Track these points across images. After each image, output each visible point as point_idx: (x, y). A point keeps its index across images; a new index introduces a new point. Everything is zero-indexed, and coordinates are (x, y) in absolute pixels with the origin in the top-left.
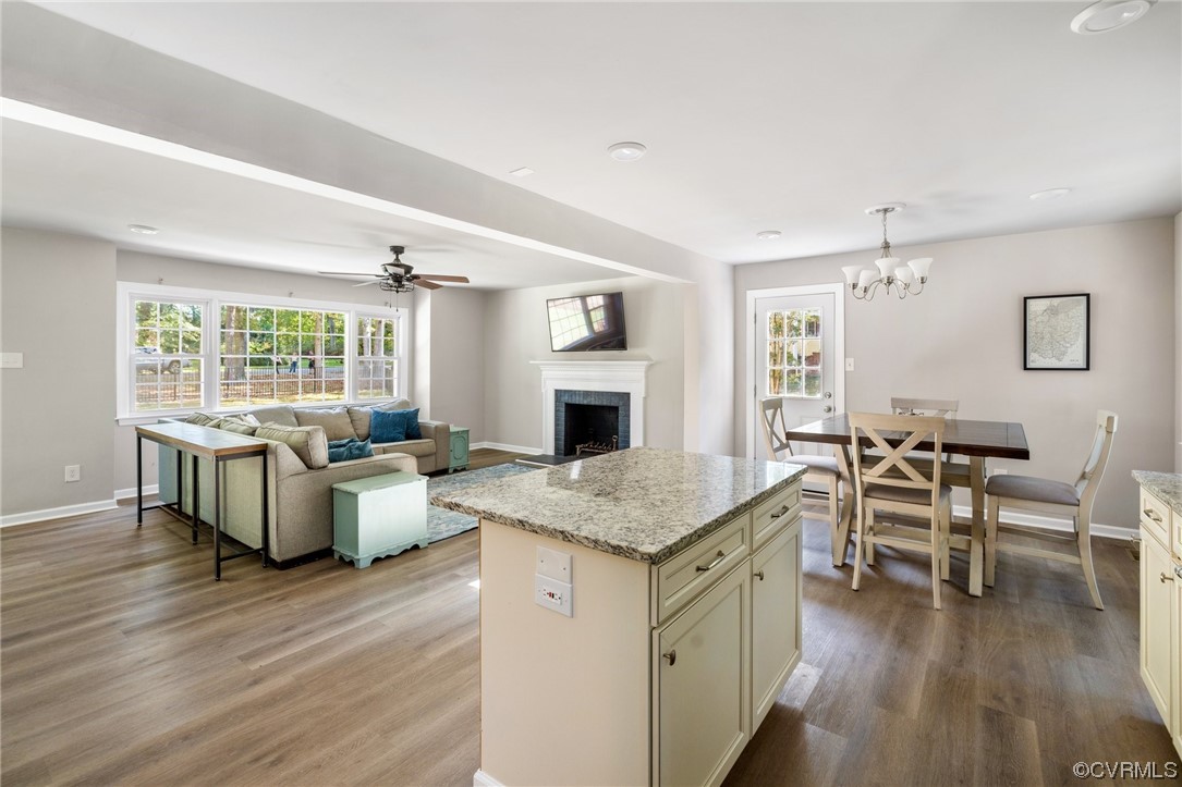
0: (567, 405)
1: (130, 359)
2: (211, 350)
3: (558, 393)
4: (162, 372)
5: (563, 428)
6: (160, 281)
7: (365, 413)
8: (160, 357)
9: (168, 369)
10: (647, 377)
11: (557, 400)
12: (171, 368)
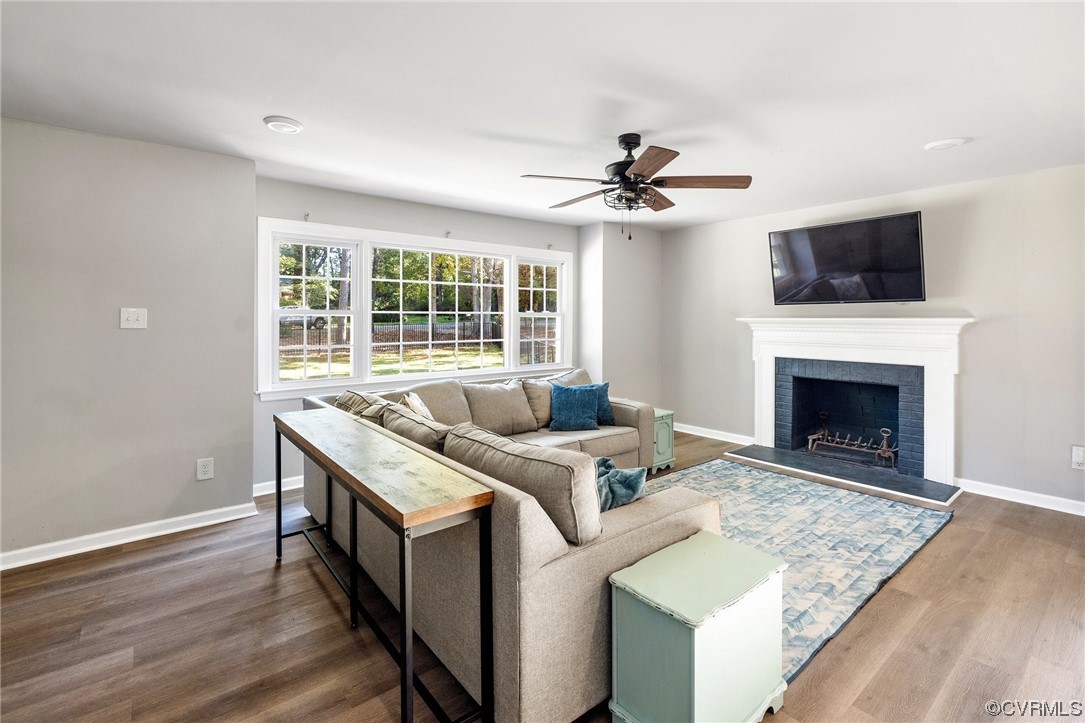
0: (796, 379)
1: (273, 314)
2: (361, 305)
3: (781, 363)
4: (309, 328)
5: (789, 412)
6: (306, 217)
7: (543, 388)
8: (303, 312)
9: (315, 325)
10: (961, 343)
11: (778, 372)
12: (317, 324)
